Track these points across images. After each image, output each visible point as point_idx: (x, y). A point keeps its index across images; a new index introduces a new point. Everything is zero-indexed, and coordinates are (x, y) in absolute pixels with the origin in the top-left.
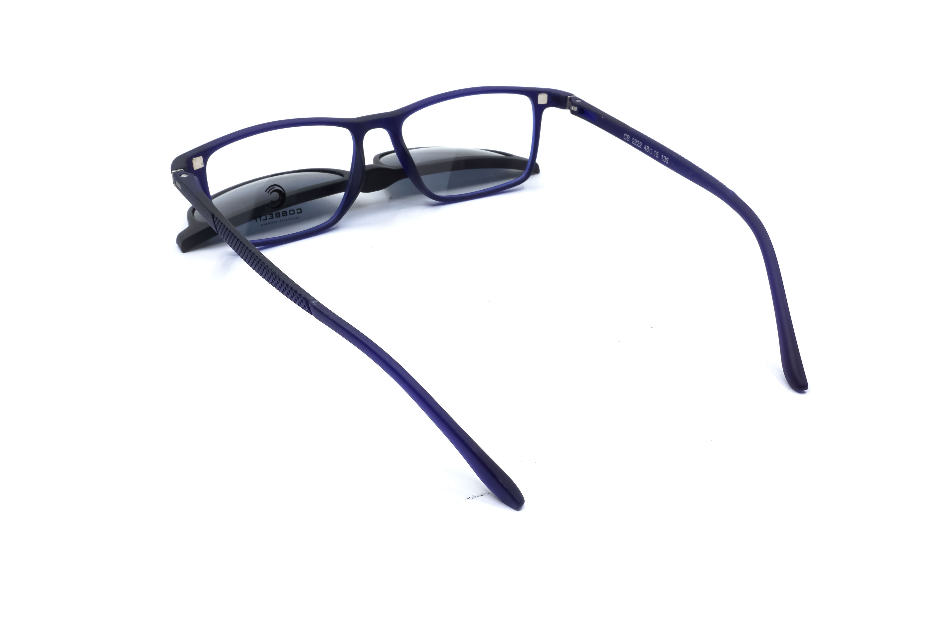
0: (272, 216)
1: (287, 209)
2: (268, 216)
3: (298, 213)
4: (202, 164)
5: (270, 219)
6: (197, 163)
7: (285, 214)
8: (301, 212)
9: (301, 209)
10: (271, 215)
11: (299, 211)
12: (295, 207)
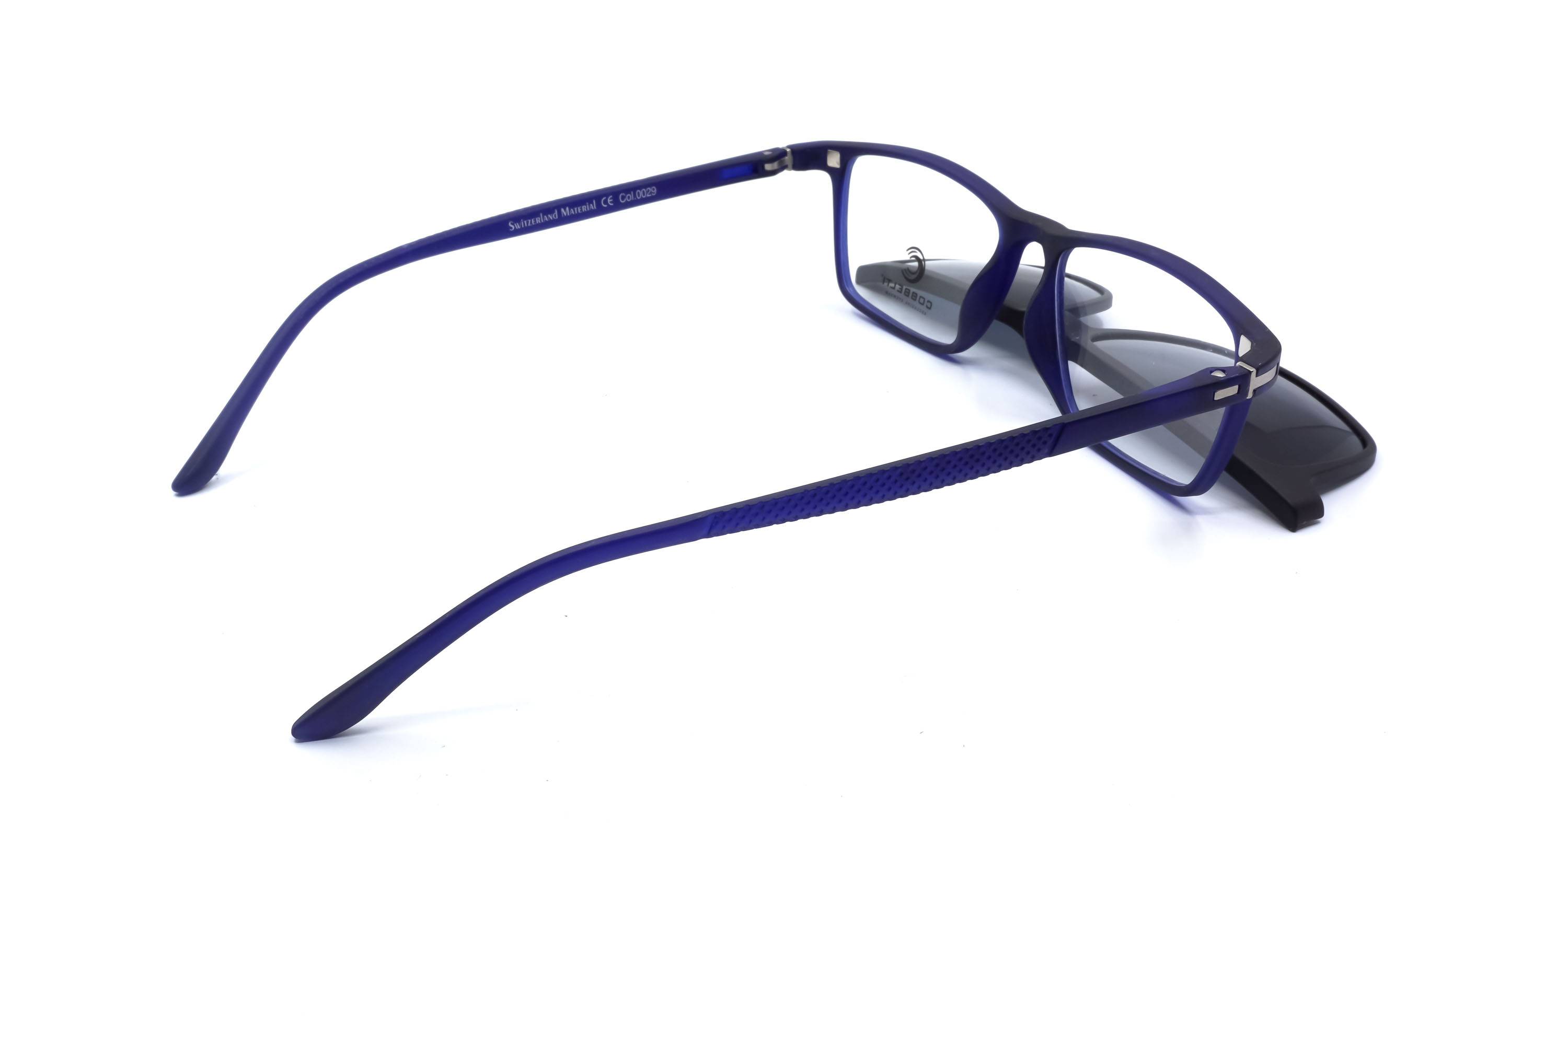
0: (901, 289)
1: (920, 293)
2: (898, 287)
3: (927, 307)
4: (838, 164)
5: (898, 291)
6: (834, 160)
7: (914, 296)
8: (930, 308)
9: (931, 303)
10: (901, 287)
11: (929, 305)
12: (928, 296)
